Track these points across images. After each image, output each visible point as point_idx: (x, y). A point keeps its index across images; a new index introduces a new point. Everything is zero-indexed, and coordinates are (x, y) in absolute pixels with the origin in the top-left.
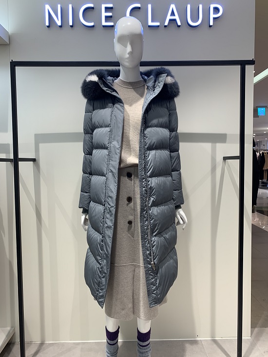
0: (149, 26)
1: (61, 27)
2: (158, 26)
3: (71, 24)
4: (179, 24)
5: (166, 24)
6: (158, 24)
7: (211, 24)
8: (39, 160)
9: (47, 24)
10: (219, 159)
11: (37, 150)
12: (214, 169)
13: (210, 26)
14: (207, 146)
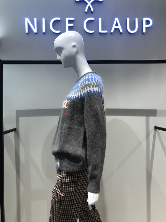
0: (100, 33)
1: (36, 33)
2: (107, 33)
3: (44, 31)
4: (121, 31)
5: (112, 31)
6: (106, 32)
7: (144, 31)
8: (19, 129)
9: (27, 31)
10: (152, 128)
11: (17, 122)
12: (148, 135)
13: (144, 33)
14: (143, 119)
